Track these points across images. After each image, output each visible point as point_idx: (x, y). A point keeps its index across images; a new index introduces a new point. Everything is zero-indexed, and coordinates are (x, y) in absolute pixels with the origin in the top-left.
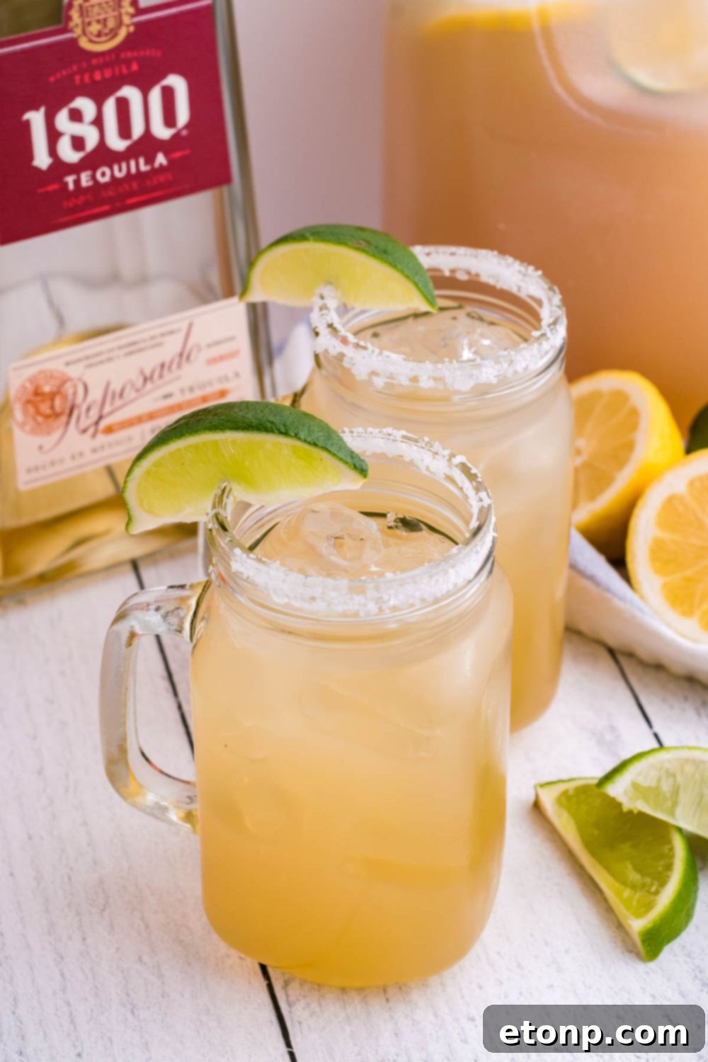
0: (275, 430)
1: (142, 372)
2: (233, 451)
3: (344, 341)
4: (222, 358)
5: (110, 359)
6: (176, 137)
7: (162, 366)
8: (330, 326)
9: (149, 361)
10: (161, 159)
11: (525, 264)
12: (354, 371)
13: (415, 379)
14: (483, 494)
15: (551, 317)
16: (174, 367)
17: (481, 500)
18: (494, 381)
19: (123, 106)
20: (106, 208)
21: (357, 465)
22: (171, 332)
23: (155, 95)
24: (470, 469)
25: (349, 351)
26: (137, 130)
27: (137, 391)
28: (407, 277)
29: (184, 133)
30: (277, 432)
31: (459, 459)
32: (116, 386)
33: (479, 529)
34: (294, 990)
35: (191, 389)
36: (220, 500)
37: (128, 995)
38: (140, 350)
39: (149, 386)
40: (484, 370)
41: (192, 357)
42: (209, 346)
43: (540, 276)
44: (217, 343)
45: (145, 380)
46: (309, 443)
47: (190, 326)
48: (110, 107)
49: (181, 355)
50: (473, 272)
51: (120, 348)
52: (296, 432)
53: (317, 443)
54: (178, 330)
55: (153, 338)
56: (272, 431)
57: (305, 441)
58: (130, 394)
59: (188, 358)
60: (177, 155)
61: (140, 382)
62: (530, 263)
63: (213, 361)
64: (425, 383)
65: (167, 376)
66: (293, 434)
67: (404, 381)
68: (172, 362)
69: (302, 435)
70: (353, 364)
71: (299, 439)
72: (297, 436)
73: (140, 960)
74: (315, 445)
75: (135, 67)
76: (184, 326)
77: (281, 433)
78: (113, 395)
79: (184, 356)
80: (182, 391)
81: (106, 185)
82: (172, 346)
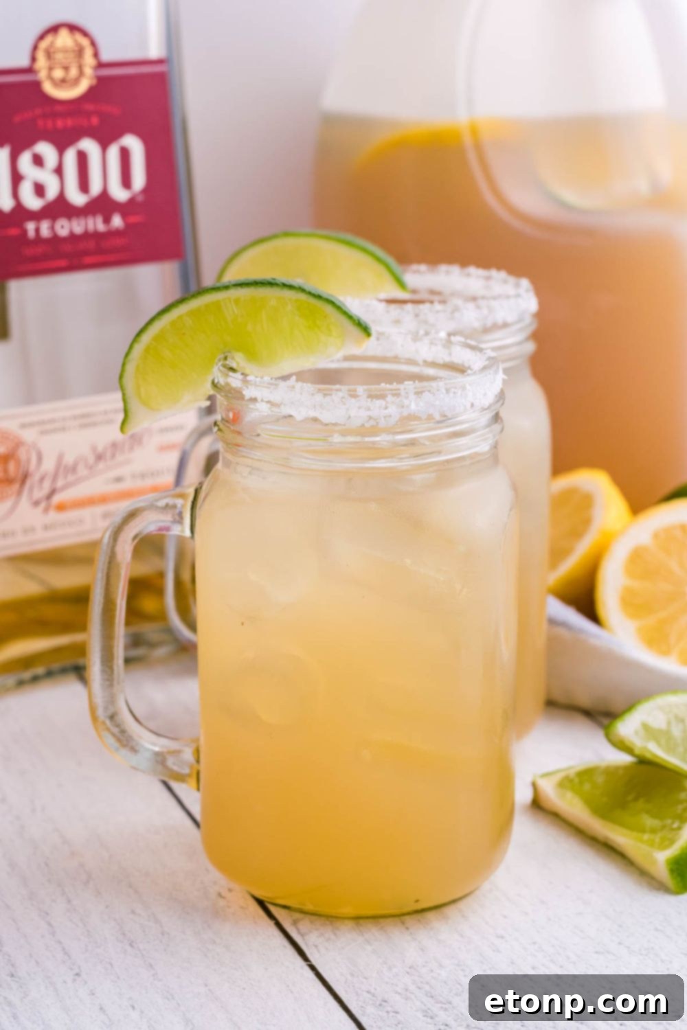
1: (94, 449)
4: (173, 447)
5: (63, 429)
6: (132, 201)
10: (117, 221)
19: (82, 158)
20: (63, 263)
23: (113, 152)
26: (96, 188)
27: (91, 468)
29: (140, 198)
32: (69, 459)
34: (305, 926)
35: (143, 476)
37: (124, 934)
38: (94, 424)
39: (101, 465)
41: (144, 441)
42: (160, 431)
44: (168, 429)
45: (98, 457)
48: (70, 157)
51: (75, 417)
55: (106, 413)
58: (82, 471)
59: (140, 443)
60: (133, 219)
61: (91, 459)
63: (163, 449)
65: (120, 458)
68: (123, 443)
75: (95, 121)
78: (65, 469)
80: (134, 476)
81: (64, 240)
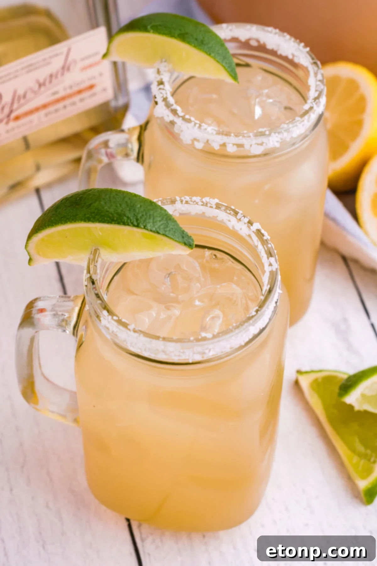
0: (130, 224)
1: (38, 81)
2: (101, 234)
3: (174, 112)
4: (91, 66)
5: (16, 77)
7: (51, 76)
8: (165, 100)
9: (42, 74)
11: (298, 41)
12: (182, 137)
13: (224, 145)
14: (272, 260)
15: (316, 91)
16: (59, 75)
17: (270, 265)
18: (277, 145)
21: (186, 242)
22: (57, 55)
24: (263, 235)
25: (179, 121)
27: (35, 93)
28: (218, 62)
30: (132, 225)
31: (256, 226)
32: (21, 92)
33: (270, 291)
34: (145, 528)
35: (71, 87)
36: (93, 260)
38: (37, 68)
39: (43, 89)
40: (271, 139)
41: (71, 68)
42: (83, 60)
43: (308, 52)
44: (88, 57)
45: (40, 85)
46: (154, 232)
47: (69, 50)
49: (63, 68)
50: (262, 42)
51: (23, 68)
52: (144, 224)
53: (159, 232)
54: (61, 54)
55: (44, 60)
56: (128, 225)
57: (151, 231)
58: (30, 95)
59: (68, 69)
61: (36, 87)
62: (301, 41)
63: (84, 69)
64: (231, 149)
65: (54, 81)
66: (142, 227)
67: (216, 147)
68: (57, 73)
69: (149, 226)
70: (182, 131)
71: (147, 229)
72: (145, 228)
73: (47, 506)
74: (158, 233)
76: (65, 50)
77: (134, 226)
78: (18, 98)
79: (65, 68)
80: (65, 89)
82: (57, 63)
